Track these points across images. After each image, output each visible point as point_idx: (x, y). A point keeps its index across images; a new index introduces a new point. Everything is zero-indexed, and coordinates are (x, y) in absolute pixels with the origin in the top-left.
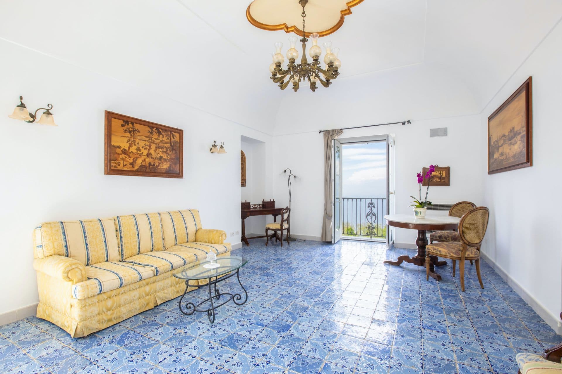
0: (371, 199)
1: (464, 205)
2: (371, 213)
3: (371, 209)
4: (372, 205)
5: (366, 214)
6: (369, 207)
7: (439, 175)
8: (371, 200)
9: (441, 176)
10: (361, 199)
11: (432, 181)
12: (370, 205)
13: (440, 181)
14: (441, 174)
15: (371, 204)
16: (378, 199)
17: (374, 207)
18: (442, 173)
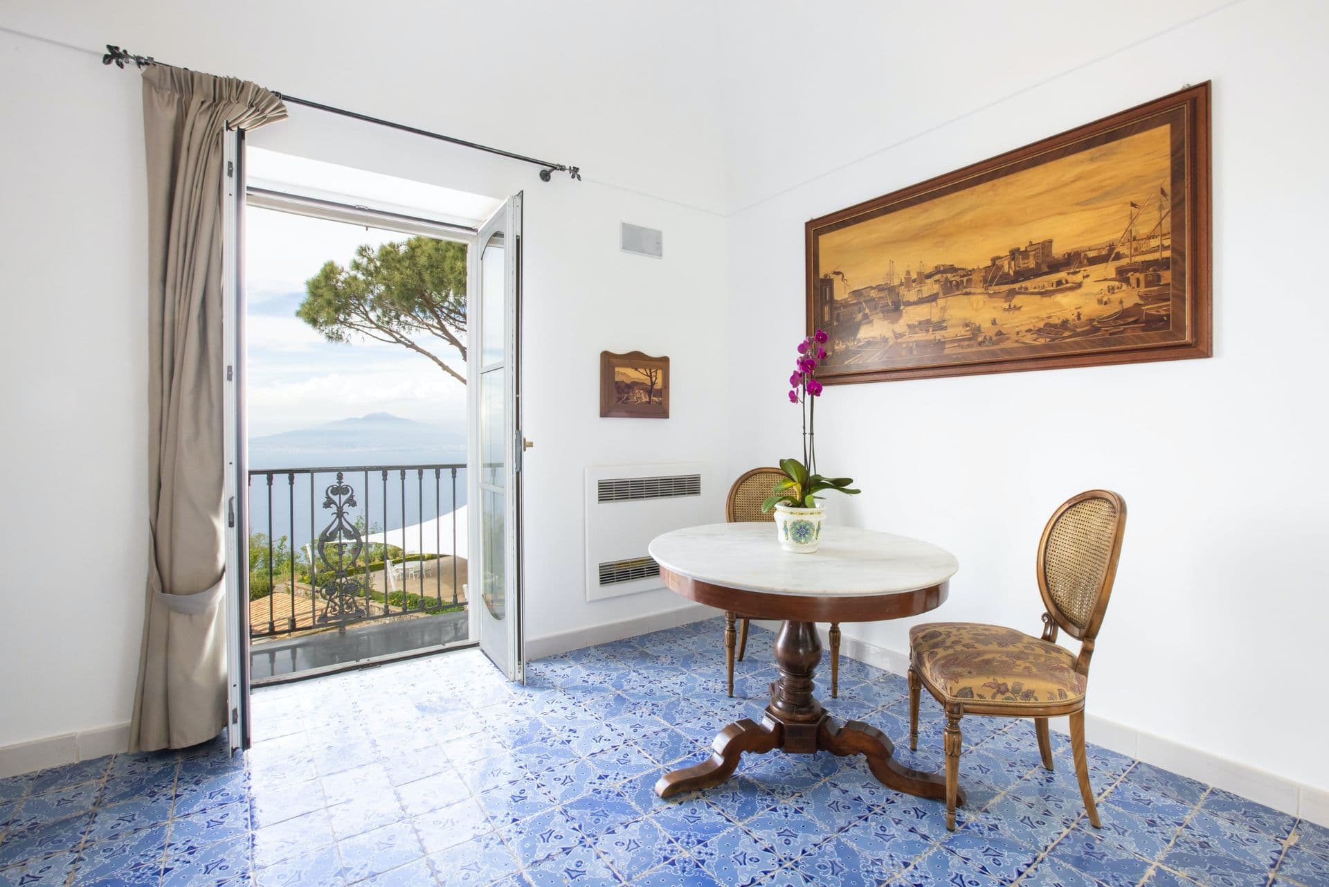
0: (340, 472)
1: (764, 479)
2: (341, 527)
3: (340, 514)
4: (344, 498)
5: (317, 537)
6: (328, 504)
7: (648, 381)
8: (340, 477)
9: (653, 384)
10: (291, 473)
11: (627, 399)
12: (336, 498)
13: (649, 402)
14: (651, 377)
15: (337, 490)
16: (366, 469)
17: (351, 502)
18: (654, 374)
